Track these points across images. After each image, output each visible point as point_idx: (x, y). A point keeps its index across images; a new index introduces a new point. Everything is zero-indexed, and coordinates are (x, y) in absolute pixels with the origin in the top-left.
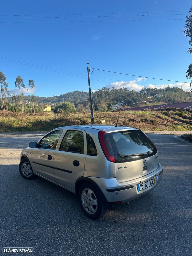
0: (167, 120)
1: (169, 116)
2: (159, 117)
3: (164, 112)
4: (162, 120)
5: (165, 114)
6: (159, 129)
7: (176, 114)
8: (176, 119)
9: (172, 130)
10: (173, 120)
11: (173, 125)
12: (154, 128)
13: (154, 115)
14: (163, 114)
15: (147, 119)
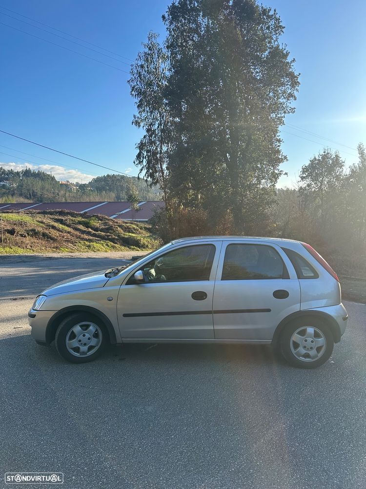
0: (69, 232)
1: (68, 226)
2: (53, 227)
3: (56, 217)
4: (61, 233)
5: (61, 222)
6: (67, 250)
7: (80, 223)
8: (83, 232)
9: (86, 250)
10: (78, 233)
11: (84, 243)
12: (57, 248)
13: (42, 222)
14: (57, 221)
15: (35, 230)
